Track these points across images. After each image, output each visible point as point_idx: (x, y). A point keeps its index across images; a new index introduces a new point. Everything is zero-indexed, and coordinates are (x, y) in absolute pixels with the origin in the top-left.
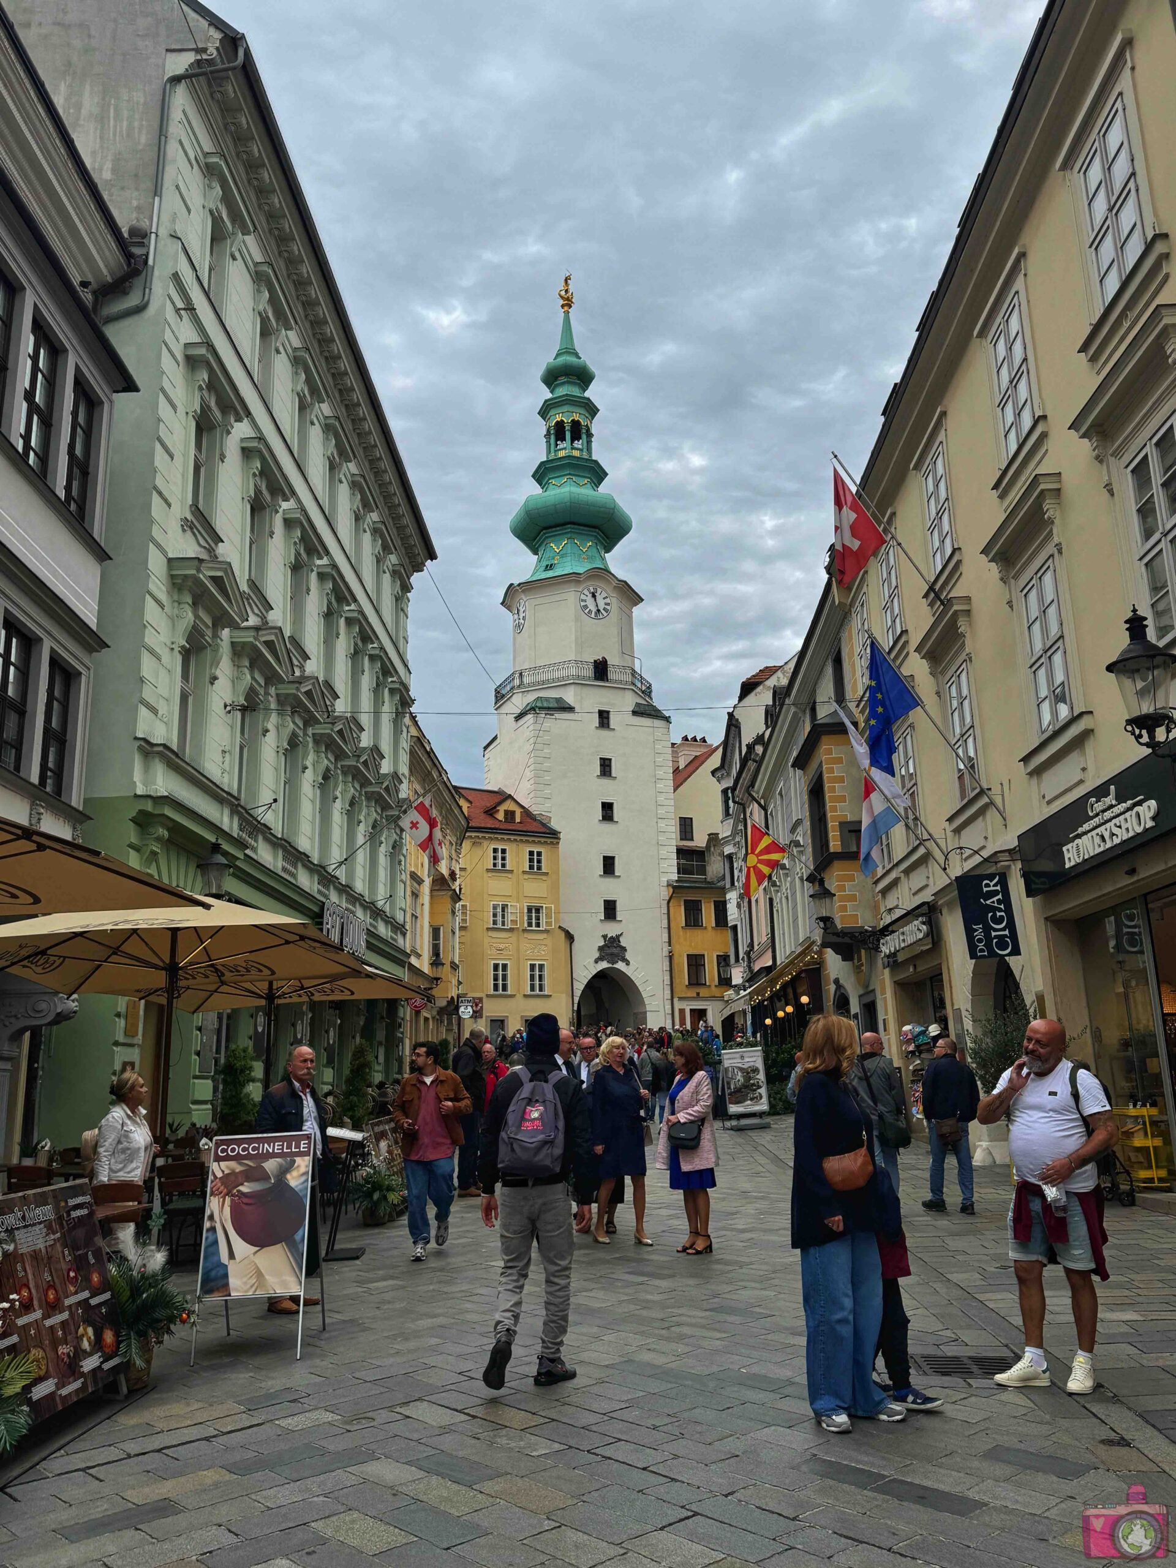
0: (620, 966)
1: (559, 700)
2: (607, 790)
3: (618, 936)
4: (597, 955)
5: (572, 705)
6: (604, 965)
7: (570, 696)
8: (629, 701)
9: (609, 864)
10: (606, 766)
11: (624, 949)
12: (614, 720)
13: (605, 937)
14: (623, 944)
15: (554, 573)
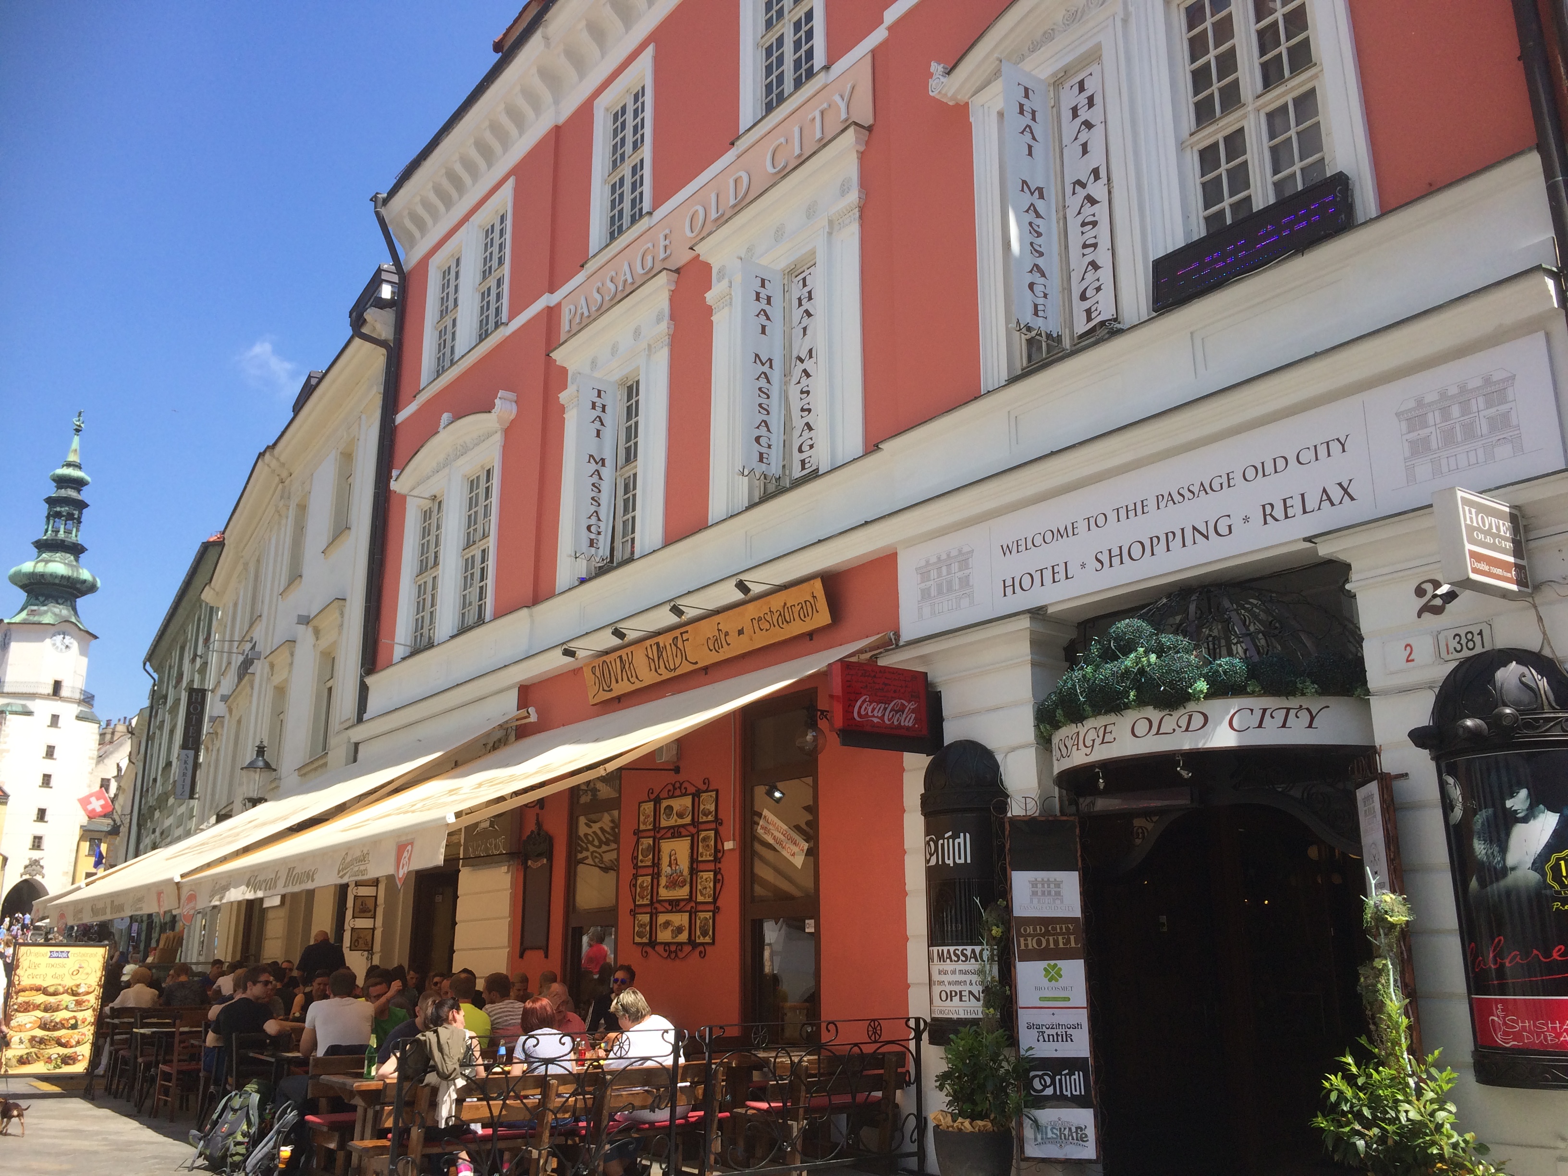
0: (38, 878)
1: (24, 706)
2: (48, 766)
4: (22, 870)
5: (32, 710)
6: (25, 877)
7: (32, 705)
8: (75, 709)
9: (41, 815)
10: (50, 752)
11: (42, 867)
12: (61, 722)
13: (30, 859)
14: (41, 864)
15: (36, 619)
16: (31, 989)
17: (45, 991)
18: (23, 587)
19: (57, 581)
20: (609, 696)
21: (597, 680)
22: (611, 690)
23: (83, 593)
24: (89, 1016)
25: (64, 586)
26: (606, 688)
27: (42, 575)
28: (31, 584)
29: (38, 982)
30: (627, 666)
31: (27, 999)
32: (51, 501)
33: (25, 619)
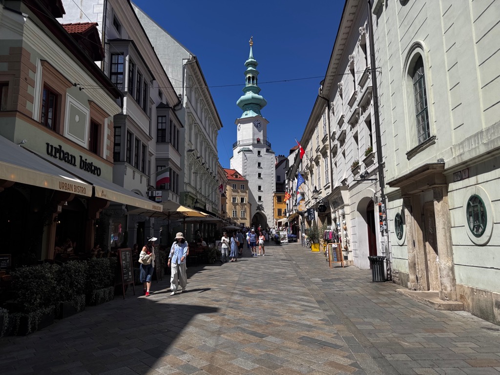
0: (263, 212)
1: (248, 148)
2: (259, 170)
3: (262, 204)
4: (256, 209)
5: (251, 150)
6: (258, 211)
8: (265, 148)
9: (260, 188)
10: (259, 164)
12: (261, 153)
13: (258, 204)
15: (248, 116)
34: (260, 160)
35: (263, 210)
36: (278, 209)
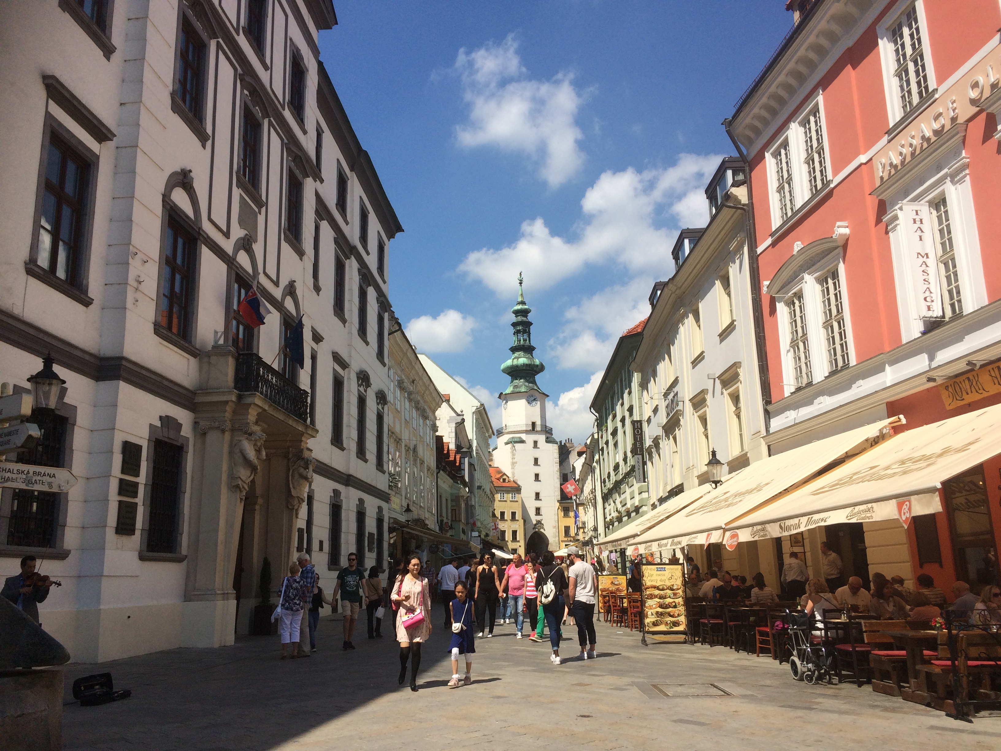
1: (520, 438)
2: (537, 470)
3: (542, 520)
5: (525, 440)
7: (523, 436)
8: (544, 437)
9: (537, 495)
10: (536, 461)
11: (543, 524)
12: (539, 445)
13: (536, 520)
14: (542, 522)
15: (518, 390)
16: (652, 587)
17: (658, 588)
18: (508, 374)
19: (524, 368)
20: (961, 403)
21: (950, 394)
22: (963, 399)
23: (538, 373)
24: (680, 601)
25: (528, 370)
26: (958, 398)
27: (517, 366)
28: (513, 371)
29: (654, 584)
30: (974, 383)
31: (651, 592)
32: (514, 325)
33: (512, 391)
34: (536, 453)
35: (543, 528)
36: (565, 527)
